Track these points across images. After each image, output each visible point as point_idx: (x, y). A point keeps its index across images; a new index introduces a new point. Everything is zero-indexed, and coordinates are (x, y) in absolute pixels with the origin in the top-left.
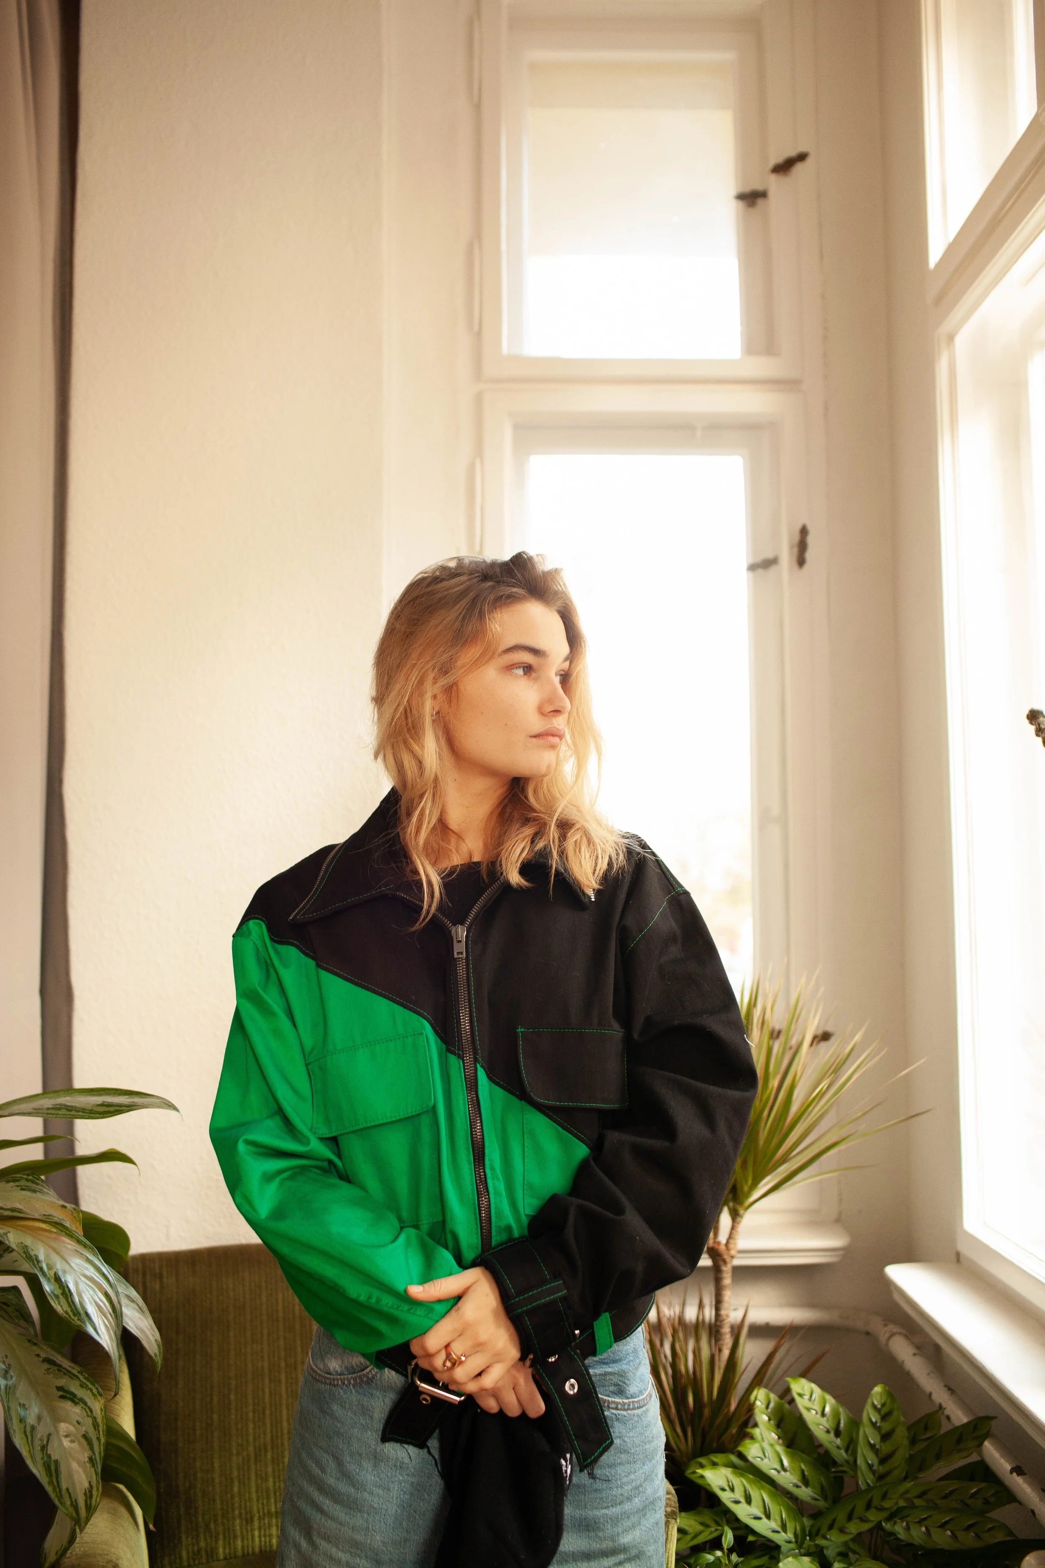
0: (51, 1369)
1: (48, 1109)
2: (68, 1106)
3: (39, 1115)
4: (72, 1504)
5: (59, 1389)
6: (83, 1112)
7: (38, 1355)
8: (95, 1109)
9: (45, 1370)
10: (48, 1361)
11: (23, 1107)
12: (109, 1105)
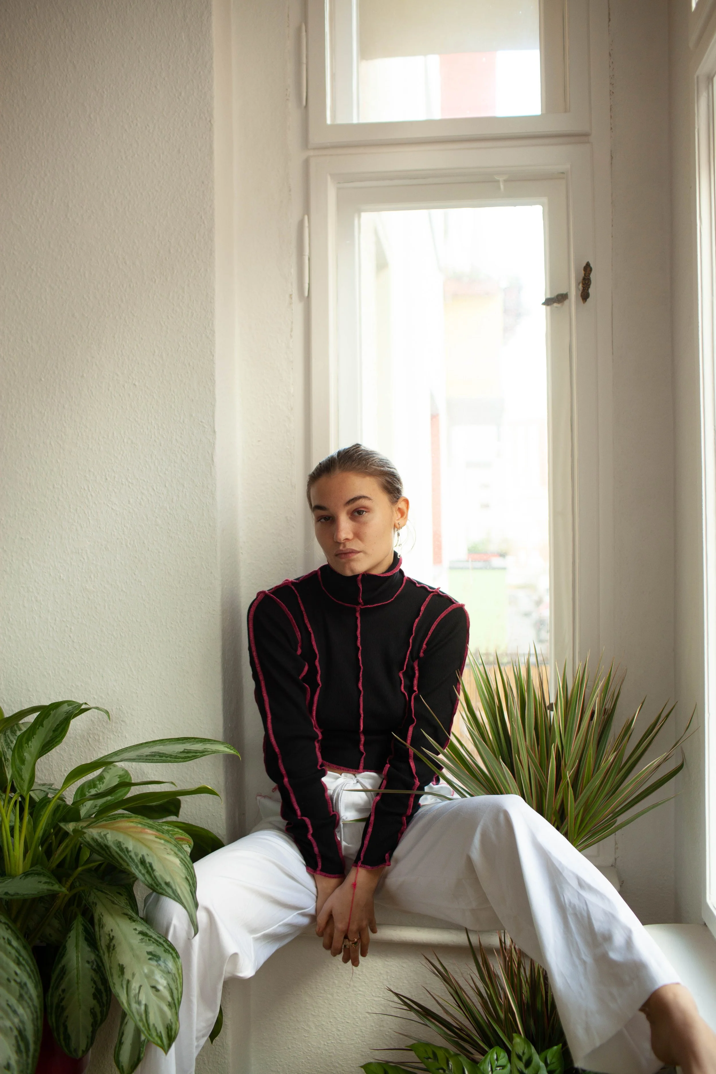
0: (144, 939)
1: (147, 756)
2: (160, 753)
3: (141, 760)
4: (157, 1035)
5: (149, 953)
6: (171, 758)
7: (135, 929)
8: (178, 755)
9: (140, 940)
10: (141, 933)
11: (126, 755)
12: (189, 752)
